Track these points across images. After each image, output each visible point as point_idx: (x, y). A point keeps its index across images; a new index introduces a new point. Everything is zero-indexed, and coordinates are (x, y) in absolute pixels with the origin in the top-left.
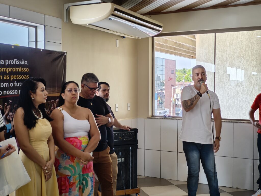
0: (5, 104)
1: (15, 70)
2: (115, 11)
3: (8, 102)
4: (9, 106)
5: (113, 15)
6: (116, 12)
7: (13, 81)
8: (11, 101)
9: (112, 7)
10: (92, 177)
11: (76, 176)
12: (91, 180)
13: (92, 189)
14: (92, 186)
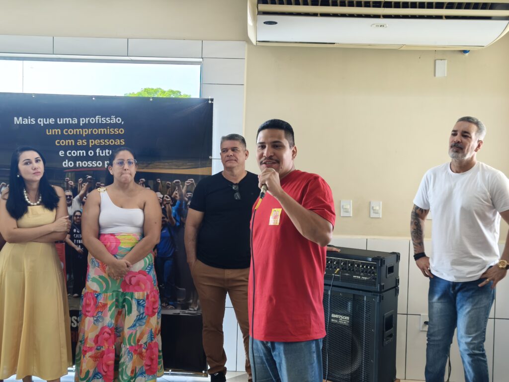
0: (79, 180)
1: (96, 131)
3: (85, 178)
4: (86, 184)
7: (94, 148)
8: (89, 177)
10: (144, 301)
11: (109, 294)
12: (139, 304)
13: (142, 318)
14: (143, 314)
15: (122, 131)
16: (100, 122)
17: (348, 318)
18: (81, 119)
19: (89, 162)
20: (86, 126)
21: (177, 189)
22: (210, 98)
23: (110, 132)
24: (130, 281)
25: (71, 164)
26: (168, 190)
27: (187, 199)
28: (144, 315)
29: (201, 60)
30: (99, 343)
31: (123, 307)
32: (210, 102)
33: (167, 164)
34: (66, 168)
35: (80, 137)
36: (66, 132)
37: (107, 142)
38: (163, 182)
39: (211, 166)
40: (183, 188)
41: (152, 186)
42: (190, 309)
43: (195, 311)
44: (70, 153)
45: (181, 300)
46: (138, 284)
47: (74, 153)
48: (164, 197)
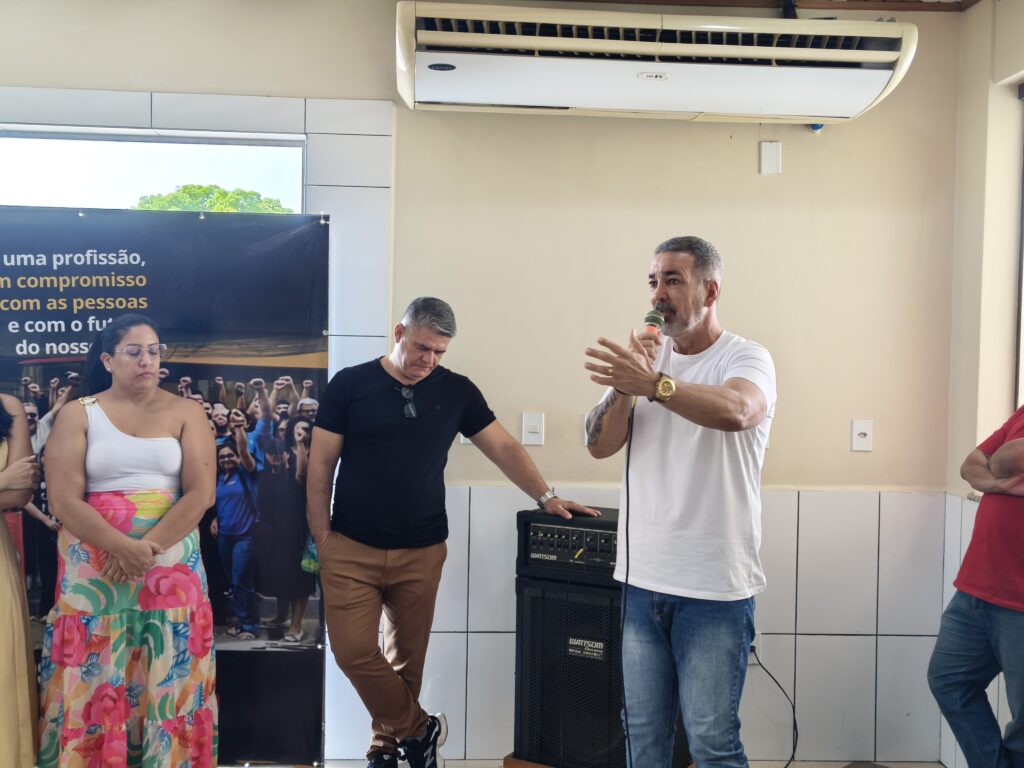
0: (53, 381)
1: (88, 282)
3: (64, 376)
4: (67, 390)
8: (74, 374)
10: (186, 625)
11: (112, 617)
12: (176, 633)
13: (183, 662)
14: (184, 652)
15: (141, 281)
16: (95, 263)
17: (600, 645)
18: (55, 257)
19: (72, 345)
20: (63, 270)
21: (257, 396)
22: (322, 213)
23: (117, 282)
24: (157, 586)
25: (34, 349)
26: (240, 399)
27: (278, 417)
28: (188, 654)
29: (303, 137)
30: (93, 718)
31: (145, 641)
32: (323, 222)
33: (236, 347)
34: (23, 357)
35: (54, 293)
36: (23, 282)
37: (111, 303)
38: (229, 383)
39: (327, 350)
40: (269, 395)
41: (205, 393)
42: (287, 638)
43: (296, 641)
44: (31, 327)
45: (268, 620)
46: (172, 591)
47: (40, 327)
48: (230, 413)
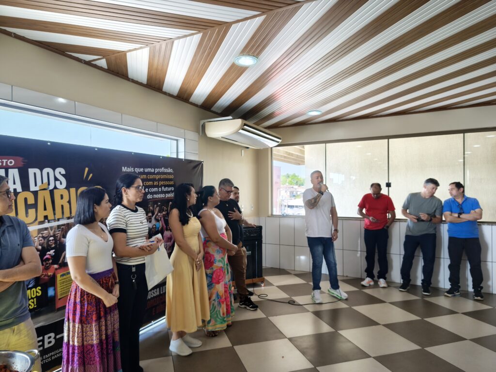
0: (155, 206)
1: (163, 177)
2: (244, 125)
3: (157, 204)
4: (158, 208)
5: (243, 129)
6: (246, 127)
7: (161, 186)
8: (159, 204)
9: (242, 122)
15: (172, 177)
23: (168, 177)
29: (183, 139)
37: (167, 183)
